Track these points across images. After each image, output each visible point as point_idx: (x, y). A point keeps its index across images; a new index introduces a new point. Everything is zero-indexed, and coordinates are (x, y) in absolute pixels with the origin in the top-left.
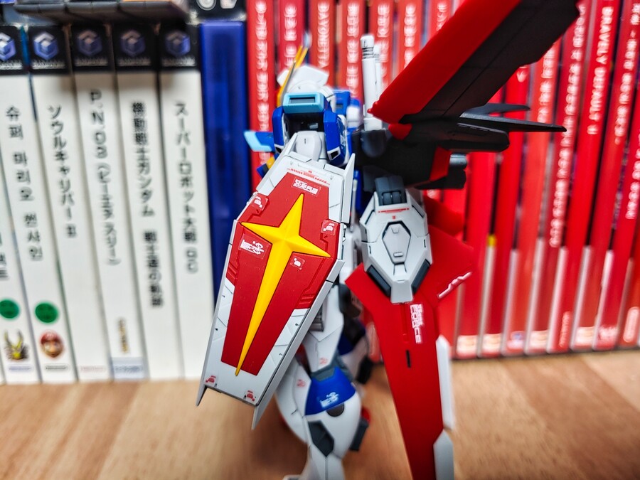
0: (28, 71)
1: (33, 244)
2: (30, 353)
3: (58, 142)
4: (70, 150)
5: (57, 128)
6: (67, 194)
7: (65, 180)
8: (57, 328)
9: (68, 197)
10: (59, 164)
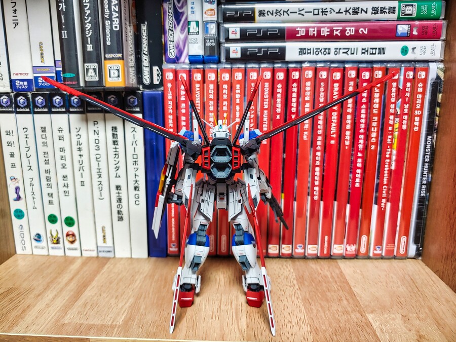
0: (68, 112)
1: (65, 189)
2: (61, 240)
3: (79, 143)
4: (84, 147)
5: (79, 137)
6: (81, 166)
7: (81, 160)
8: (74, 229)
9: (81, 168)
10: (79, 153)
